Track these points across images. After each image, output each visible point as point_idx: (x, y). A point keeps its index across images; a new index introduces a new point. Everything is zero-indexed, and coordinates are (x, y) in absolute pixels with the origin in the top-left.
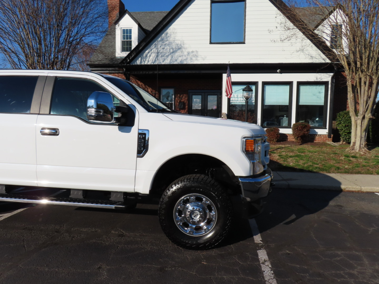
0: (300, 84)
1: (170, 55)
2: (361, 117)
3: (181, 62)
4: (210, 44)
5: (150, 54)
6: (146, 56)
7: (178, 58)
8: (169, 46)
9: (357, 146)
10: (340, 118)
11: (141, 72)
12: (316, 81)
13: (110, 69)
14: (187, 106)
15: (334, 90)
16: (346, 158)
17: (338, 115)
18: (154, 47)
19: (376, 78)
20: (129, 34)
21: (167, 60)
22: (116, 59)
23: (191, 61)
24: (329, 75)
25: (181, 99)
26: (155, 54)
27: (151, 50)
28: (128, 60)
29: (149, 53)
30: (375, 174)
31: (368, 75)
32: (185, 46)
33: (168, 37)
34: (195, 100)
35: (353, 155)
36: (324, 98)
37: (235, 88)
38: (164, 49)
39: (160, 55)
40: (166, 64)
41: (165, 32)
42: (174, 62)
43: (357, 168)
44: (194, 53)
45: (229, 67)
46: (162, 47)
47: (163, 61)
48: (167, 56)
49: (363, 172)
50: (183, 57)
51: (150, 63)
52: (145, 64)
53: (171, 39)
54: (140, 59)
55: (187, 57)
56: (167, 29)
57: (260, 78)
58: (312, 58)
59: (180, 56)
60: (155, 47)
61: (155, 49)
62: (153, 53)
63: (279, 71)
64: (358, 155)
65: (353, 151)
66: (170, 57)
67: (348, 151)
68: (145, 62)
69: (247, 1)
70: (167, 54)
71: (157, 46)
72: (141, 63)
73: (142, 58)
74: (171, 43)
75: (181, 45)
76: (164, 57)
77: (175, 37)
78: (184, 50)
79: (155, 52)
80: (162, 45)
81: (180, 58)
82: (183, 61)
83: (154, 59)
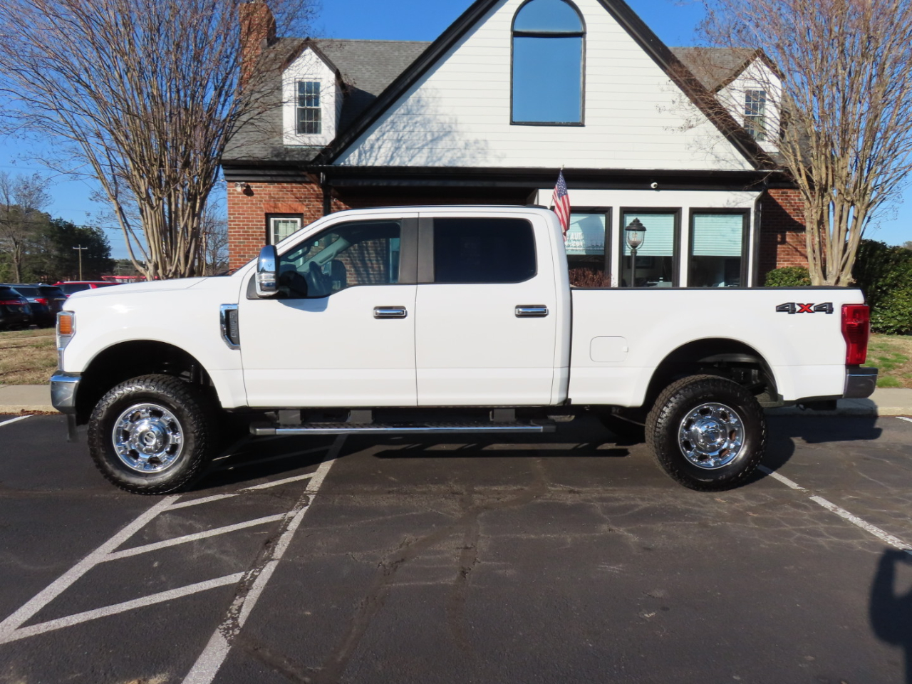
0: (695, 212)
1: (426, 147)
3: (450, 162)
4: (511, 124)
5: (380, 143)
6: (372, 147)
7: (444, 155)
8: (425, 128)
10: (776, 282)
12: (727, 206)
13: (274, 173)
15: (762, 225)
17: (770, 277)
18: (388, 128)
20: (313, 94)
21: (421, 157)
22: (287, 149)
23: (474, 163)
24: (752, 195)
26: (392, 144)
27: (383, 134)
29: (377, 140)
32: (460, 128)
33: (422, 106)
36: (741, 242)
37: (575, 219)
38: (413, 134)
39: (404, 146)
40: (417, 165)
41: (414, 94)
42: (435, 162)
44: (482, 145)
45: (563, 175)
46: (407, 129)
47: (410, 160)
48: (421, 149)
50: (455, 151)
51: (379, 163)
52: (370, 164)
53: (428, 112)
54: (356, 152)
55: (463, 151)
57: (616, 199)
58: (718, 161)
59: (448, 150)
60: (392, 128)
61: (391, 133)
62: (387, 141)
63: (655, 185)
66: (426, 151)
68: (368, 159)
69: (588, 36)
70: (418, 144)
71: (396, 124)
72: (359, 162)
73: (363, 152)
74: (429, 121)
75: (450, 127)
76: (412, 151)
77: (438, 106)
78: (457, 138)
79: (391, 138)
80: (408, 123)
81: (449, 155)
82: (454, 160)
83: (390, 155)
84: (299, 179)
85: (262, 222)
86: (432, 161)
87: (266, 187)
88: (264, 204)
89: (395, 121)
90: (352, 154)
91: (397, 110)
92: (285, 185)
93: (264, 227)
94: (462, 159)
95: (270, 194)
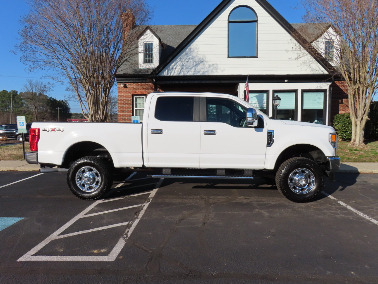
0: (304, 91)
1: (193, 68)
2: (359, 119)
3: (203, 73)
4: (228, 58)
5: (176, 66)
6: (172, 68)
7: (200, 70)
8: (193, 60)
9: (357, 142)
10: (338, 119)
11: (168, 82)
12: (317, 89)
13: (135, 79)
15: (332, 96)
16: (350, 151)
17: (335, 117)
18: (179, 60)
19: (372, 89)
20: (150, 48)
21: (191, 72)
22: (139, 70)
23: (212, 73)
24: (327, 84)
26: (180, 67)
27: (177, 63)
28: (157, 72)
29: (175, 65)
30: (376, 162)
31: (365, 86)
32: (207, 60)
33: (192, 52)
35: (355, 148)
36: (323, 103)
37: (251, 95)
38: (188, 62)
39: (185, 68)
40: (190, 75)
41: (189, 47)
42: (197, 73)
43: (362, 158)
44: (215, 66)
46: (186, 60)
47: (187, 73)
48: (191, 68)
50: (205, 69)
51: (176, 74)
52: (172, 75)
53: (194, 54)
54: (167, 71)
55: (208, 69)
56: (190, 45)
57: (271, 87)
58: (313, 70)
59: (202, 69)
60: (180, 60)
61: (180, 62)
62: (178, 66)
63: (287, 81)
64: (359, 149)
65: (354, 146)
66: (193, 69)
67: (350, 146)
68: (171, 73)
69: (259, 22)
70: (190, 66)
71: (182, 59)
72: (167, 74)
73: (169, 70)
74: (195, 57)
75: (203, 59)
76: (188, 69)
77: (198, 51)
78: (206, 63)
79: (180, 64)
80: (186, 58)
82: (205, 73)
83: (179, 71)
84: (144, 81)
85: (130, 98)
86: (196, 73)
87: (132, 84)
88: (131, 91)
90: (165, 72)
91: (182, 54)
92: (140, 83)
93: (131, 100)
94: (208, 72)
95: (133, 87)
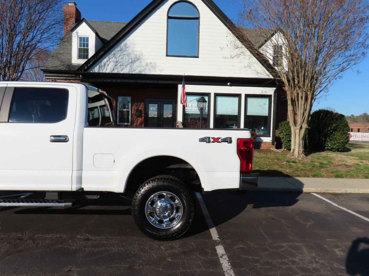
0: (247, 96)
1: (129, 65)
2: (299, 127)
3: (139, 72)
4: (166, 56)
5: (108, 63)
6: (105, 64)
7: (136, 69)
8: (128, 57)
9: (296, 153)
11: (99, 80)
12: (261, 94)
14: (143, 114)
15: (277, 102)
16: (288, 163)
17: (280, 125)
18: (112, 56)
19: (311, 94)
20: (86, 42)
21: (126, 69)
22: (73, 66)
23: (150, 72)
24: (272, 89)
25: (139, 107)
26: (114, 63)
27: (110, 59)
28: (86, 68)
29: (107, 61)
30: (311, 177)
31: (304, 91)
32: (144, 57)
33: (127, 47)
34: (151, 108)
35: (293, 160)
36: (268, 110)
37: (189, 98)
38: (123, 59)
39: (119, 65)
40: (125, 73)
41: (124, 42)
42: (133, 72)
43: (296, 172)
44: (153, 65)
45: (184, 78)
46: (121, 57)
47: (122, 71)
48: (126, 66)
49: (301, 175)
50: (142, 67)
51: (108, 71)
52: (104, 72)
53: (130, 50)
54: (98, 67)
55: (145, 67)
57: (212, 89)
58: (258, 74)
59: (138, 67)
60: (114, 56)
61: (113, 59)
62: (112, 62)
63: (229, 84)
64: (297, 161)
65: (293, 157)
66: (129, 67)
67: (289, 157)
68: (103, 70)
69: (201, 19)
70: (125, 63)
71: (116, 55)
72: (99, 71)
73: (101, 66)
74: (130, 54)
75: (140, 57)
76: (122, 67)
77: (134, 48)
78: (142, 61)
79: (113, 61)
80: (121, 54)
81: (139, 69)
82: (141, 71)
83: (113, 68)
86: (131, 71)
89: (115, 53)
90: (96, 68)
91: (116, 49)
94: (145, 71)
